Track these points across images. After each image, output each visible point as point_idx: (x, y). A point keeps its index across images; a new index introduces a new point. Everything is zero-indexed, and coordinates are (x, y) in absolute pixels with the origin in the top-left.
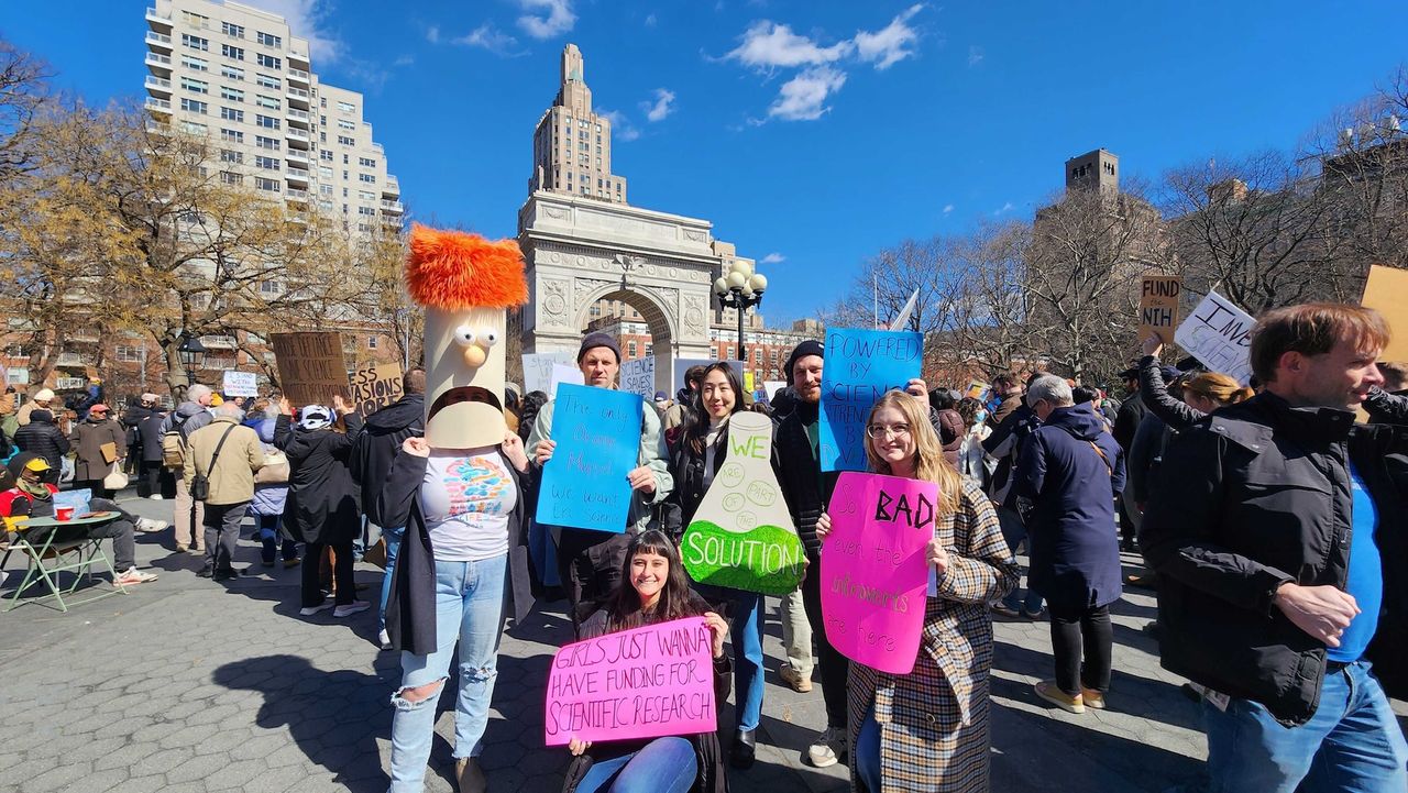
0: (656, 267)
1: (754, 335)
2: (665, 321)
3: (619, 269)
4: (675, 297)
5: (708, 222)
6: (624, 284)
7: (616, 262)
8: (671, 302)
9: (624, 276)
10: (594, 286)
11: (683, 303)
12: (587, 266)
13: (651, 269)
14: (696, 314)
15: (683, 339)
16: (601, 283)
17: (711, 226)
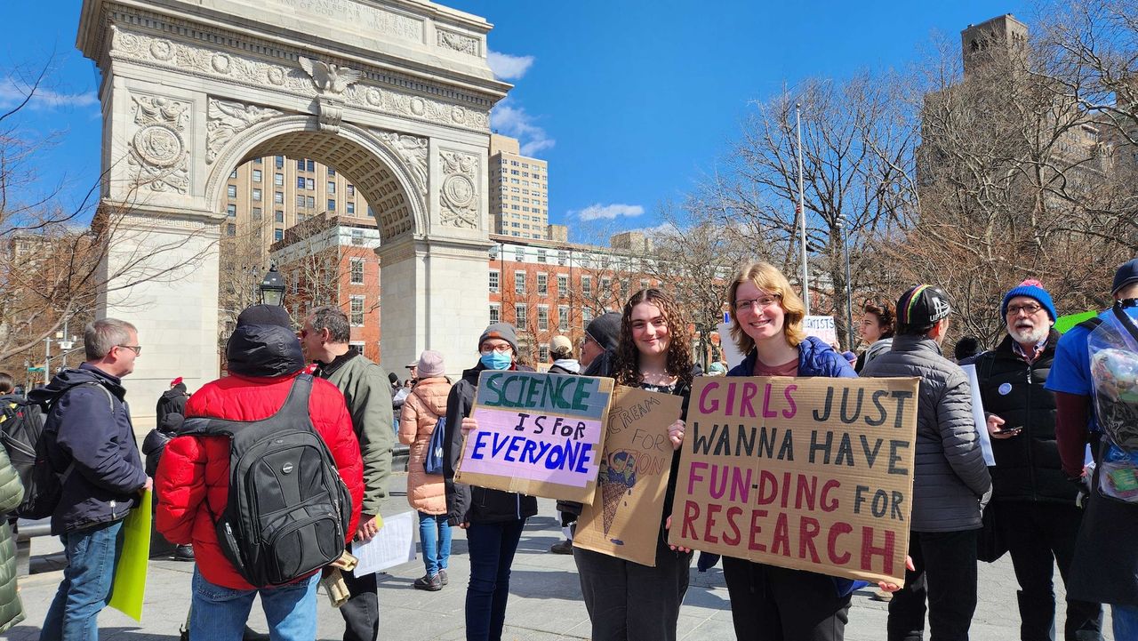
0: (383, 93)
1: (556, 253)
2: (402, 198)
3: (307, 87)
4: (422, 153)
5: (483, 20)
6: (316, 117)
7: (299, 72)
8: (414, 160)
9: (316, 101)
10: (251, 117)
11: (436, 164)
12: (235, 74)
13: (373, 95)
14: (462, 187)
15: (437, 232)
16: (267, 113)
17: (490, 26)
